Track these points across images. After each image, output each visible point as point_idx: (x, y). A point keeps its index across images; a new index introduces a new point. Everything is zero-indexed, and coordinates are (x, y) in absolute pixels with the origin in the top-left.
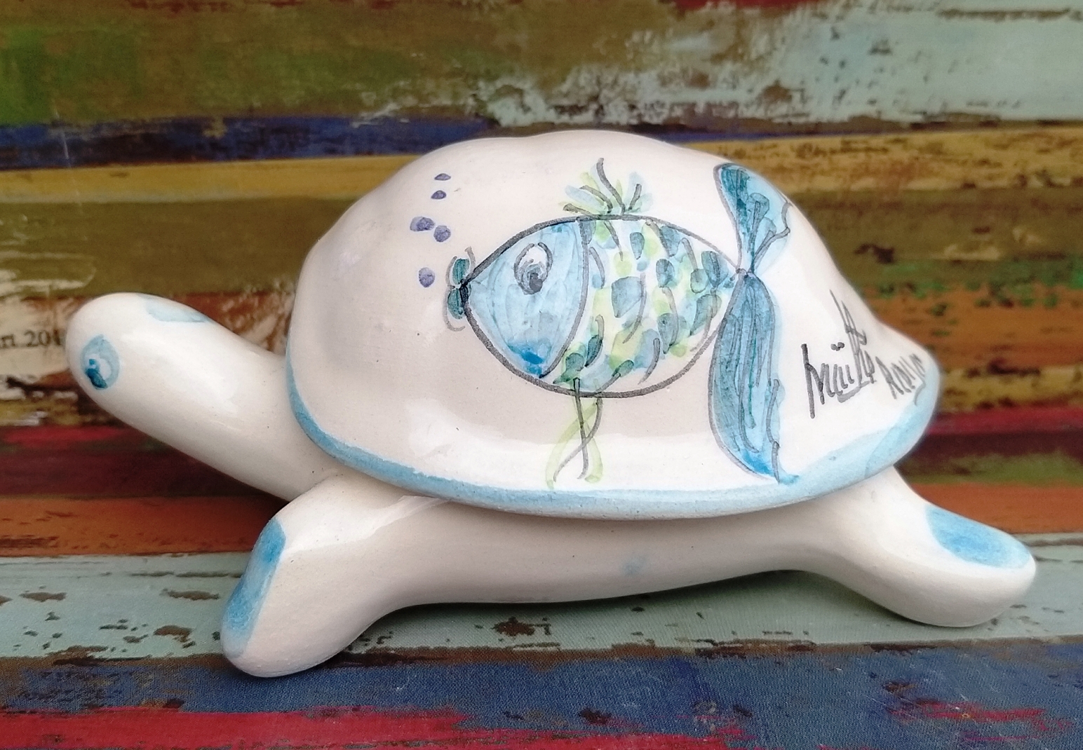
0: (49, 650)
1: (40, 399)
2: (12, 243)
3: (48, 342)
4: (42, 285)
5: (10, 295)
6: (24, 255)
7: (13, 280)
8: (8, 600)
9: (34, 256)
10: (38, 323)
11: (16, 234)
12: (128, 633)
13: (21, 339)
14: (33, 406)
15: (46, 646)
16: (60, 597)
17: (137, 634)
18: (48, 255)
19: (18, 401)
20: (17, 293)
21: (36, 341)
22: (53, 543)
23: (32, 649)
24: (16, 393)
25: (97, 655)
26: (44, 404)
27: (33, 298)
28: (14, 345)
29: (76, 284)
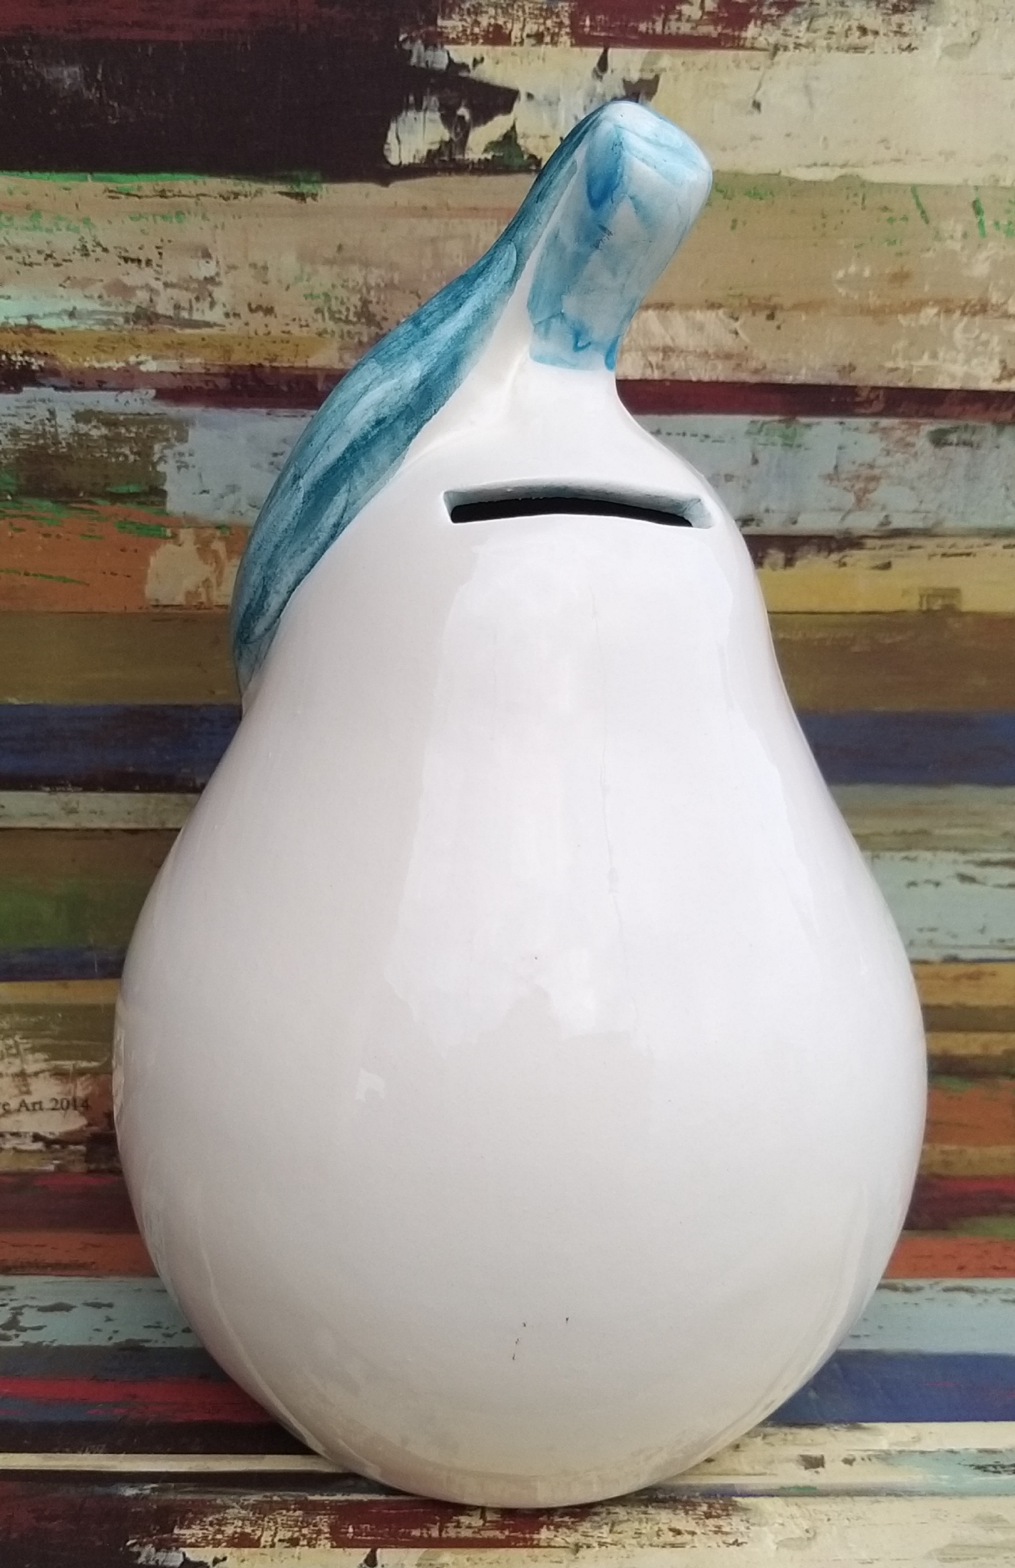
0: (113, 1341)
1: (56, 1151)
2: (48, 1033)
3: (68, 1107)
4: (68, 1065)
5: (43, 1071)
6: (56, 1042)
7: (46, 1060)
8: (75, 1307)
9: (64, 1043)
10: (61, 1093)
11: (53, 1026)
12: (163, 1331)
13: (47, 1105)
14: (51, 1156)
15: (110, 1338)
16: (110, 1306)
17: (171, 1332)
18: (75, 1042)
19: (41, 1151)
20: (49, 1071)
21: (59, 1106)
22: (93, 1266)
23: (100, 1340)
24: (39, 1146)
25: (147, 1345)
26: (60, 1154)
27: (60, 1074)
28: (41, 1109)
29: (94, 1064)
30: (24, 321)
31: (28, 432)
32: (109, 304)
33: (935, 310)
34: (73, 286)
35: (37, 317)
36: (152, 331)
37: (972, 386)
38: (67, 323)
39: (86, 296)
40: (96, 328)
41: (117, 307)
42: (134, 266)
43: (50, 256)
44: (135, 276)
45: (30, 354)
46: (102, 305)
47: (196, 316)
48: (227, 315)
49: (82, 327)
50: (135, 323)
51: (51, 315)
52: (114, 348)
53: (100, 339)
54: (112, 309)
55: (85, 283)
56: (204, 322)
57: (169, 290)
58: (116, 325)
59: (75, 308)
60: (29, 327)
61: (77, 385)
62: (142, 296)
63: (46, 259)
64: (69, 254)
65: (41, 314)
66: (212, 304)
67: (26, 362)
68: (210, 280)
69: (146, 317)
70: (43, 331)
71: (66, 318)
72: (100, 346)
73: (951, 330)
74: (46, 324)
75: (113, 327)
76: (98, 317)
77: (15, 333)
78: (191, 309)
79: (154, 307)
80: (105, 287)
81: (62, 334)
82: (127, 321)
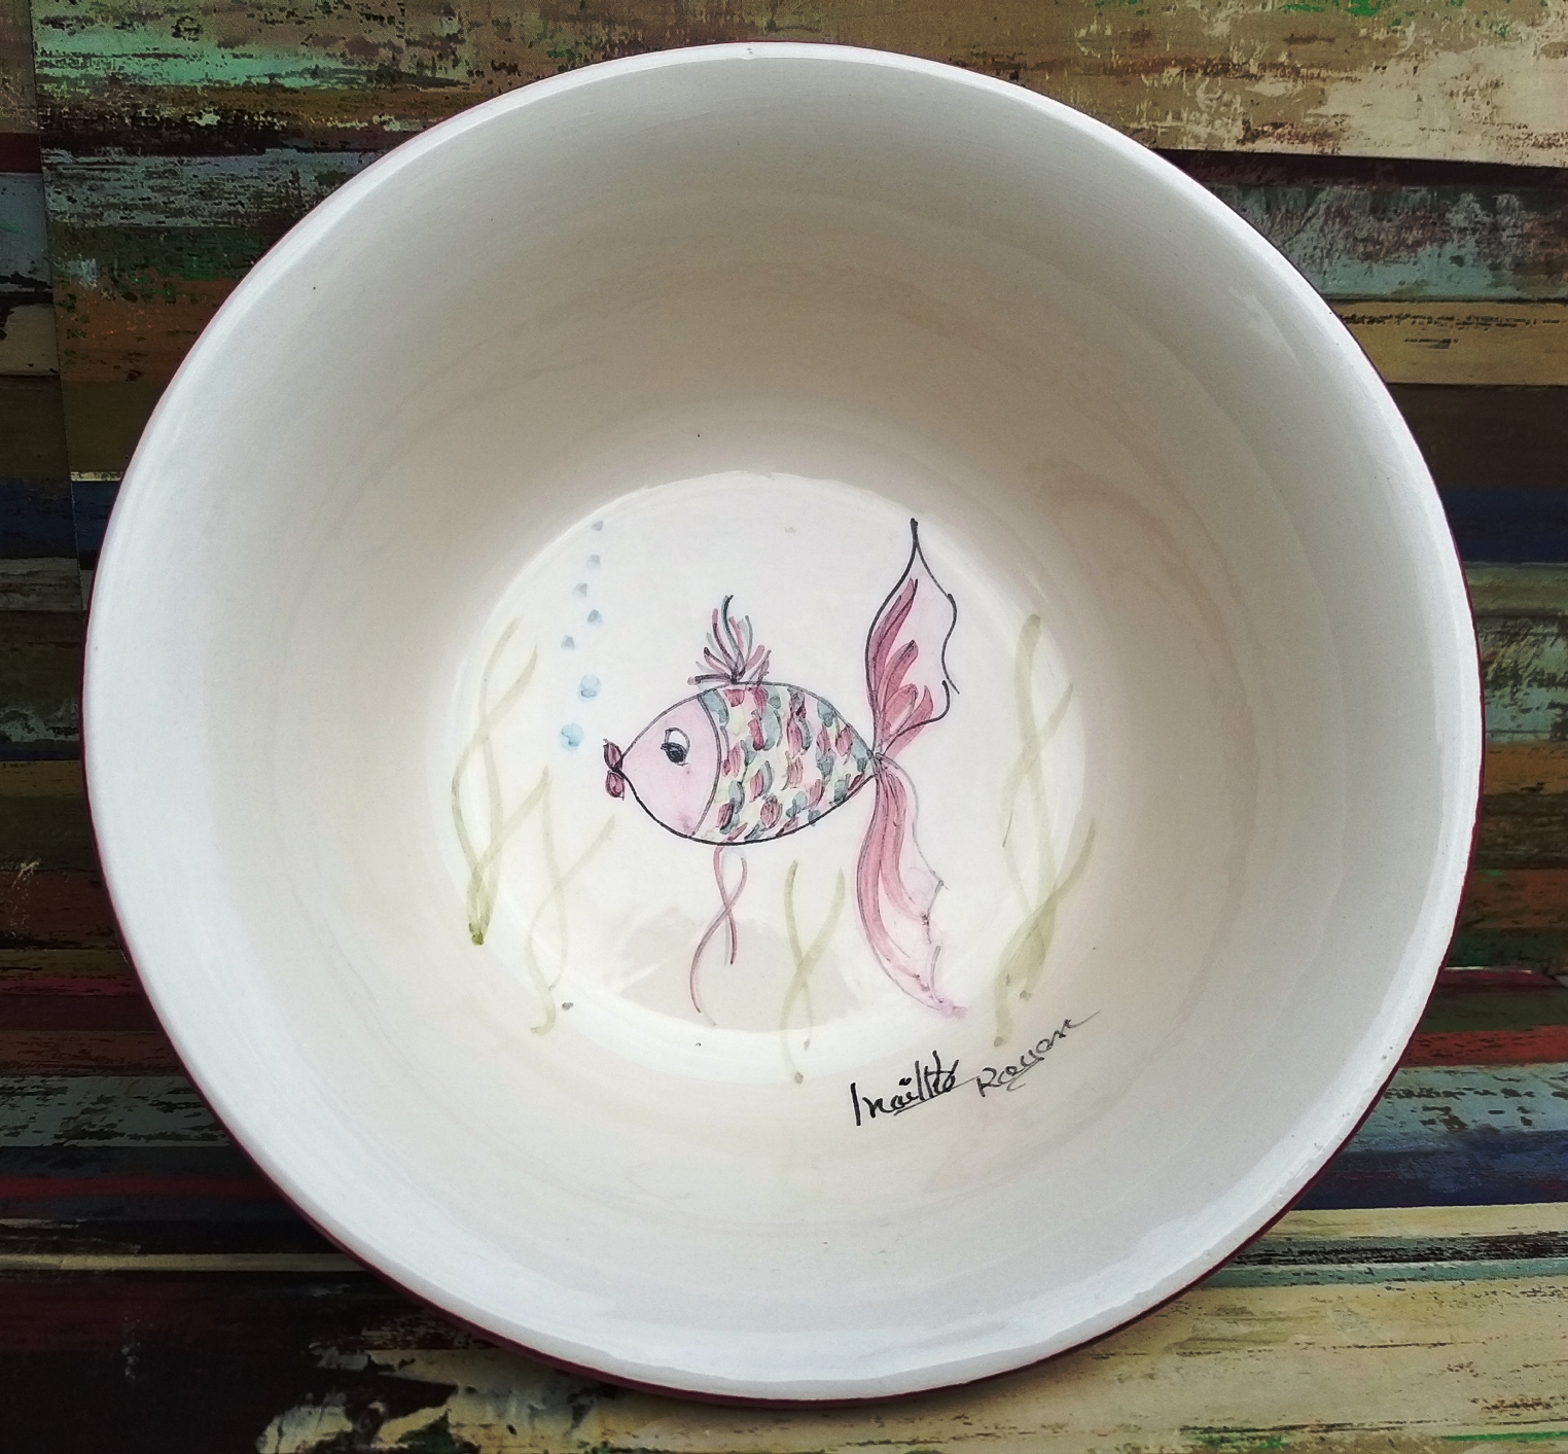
30: (267, 81)
31: (272, 195)
32: (351, 62)
33: (1177, 70)
34: (315, 44)
35: (279, 76)
36: (395, 90)
37: (1217, 147)
38: (310, 82)
39: (328, 54)
40: (339, 86)
41: (360, 65)
42: (377, 24)
43: (293, 14)
44: (377, 35)
45: (273, 115)
46: (344, 63)
47: (440, 75)
48: (470, 73)
49: (325, 86)
50: (378, 82)
51: (292, 74)
52: (356, 107)
53: (343, 99)
54: (355, 67)
55: (326, 42)
56: (448, 80)
57: (411, 48)
58: (358, 84)
59: (317, 66)
60: (271, 86)
61: (320, 146)
62: (385, 54)
63: (287, 17)
64: (311, 12)
65: (284, 73)
66: (456, 63)
67: (269, 122)
68: (452, 38)
69: (389, 75)
70: (286, 90)
71: (308, 76)
72: (343, 106)
73: (1193, 90)
74: (288, 83)
75: (356, 86)
76: (341, 75)
77: (258, 92)
78: (434, 69)
79: (397, 65)
80: (346, 45)
81: (305, 93)
82: (370, 80)
